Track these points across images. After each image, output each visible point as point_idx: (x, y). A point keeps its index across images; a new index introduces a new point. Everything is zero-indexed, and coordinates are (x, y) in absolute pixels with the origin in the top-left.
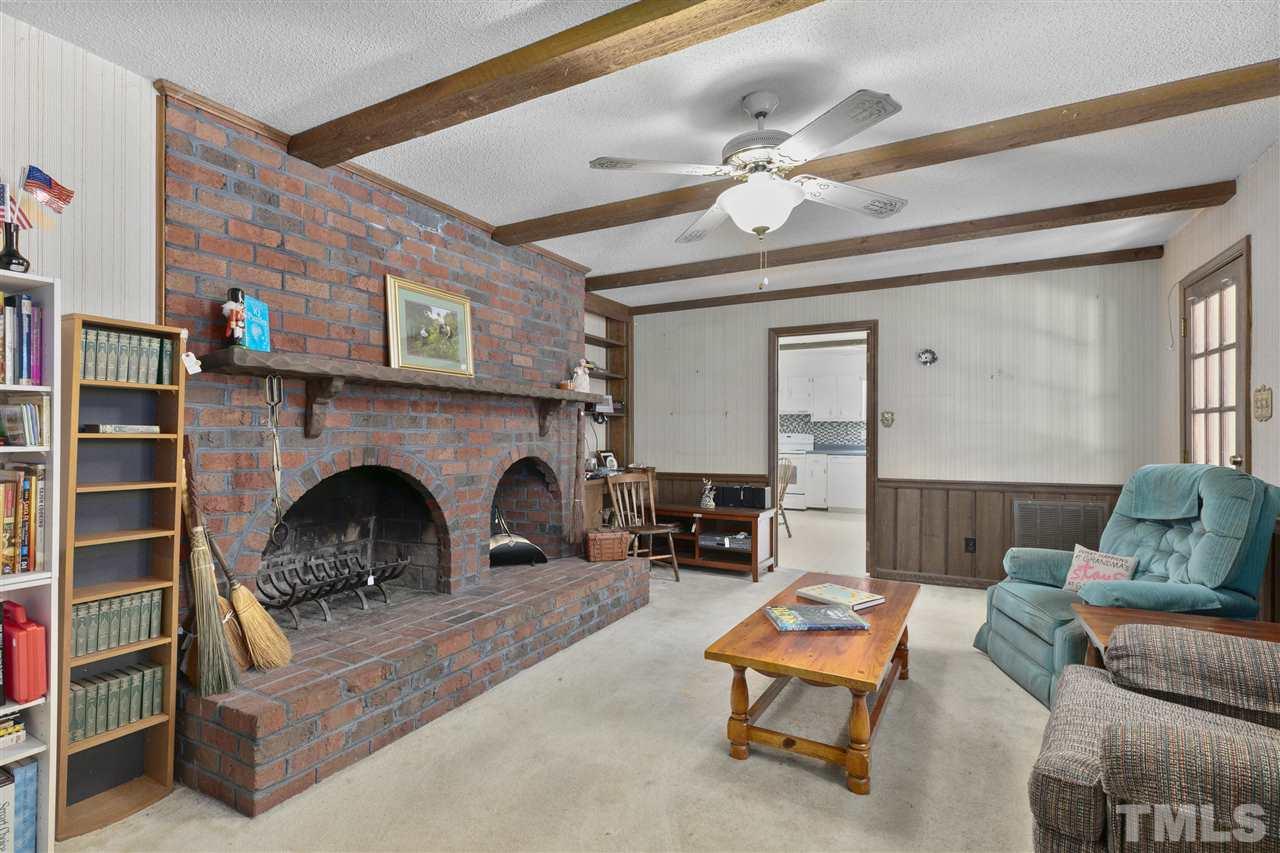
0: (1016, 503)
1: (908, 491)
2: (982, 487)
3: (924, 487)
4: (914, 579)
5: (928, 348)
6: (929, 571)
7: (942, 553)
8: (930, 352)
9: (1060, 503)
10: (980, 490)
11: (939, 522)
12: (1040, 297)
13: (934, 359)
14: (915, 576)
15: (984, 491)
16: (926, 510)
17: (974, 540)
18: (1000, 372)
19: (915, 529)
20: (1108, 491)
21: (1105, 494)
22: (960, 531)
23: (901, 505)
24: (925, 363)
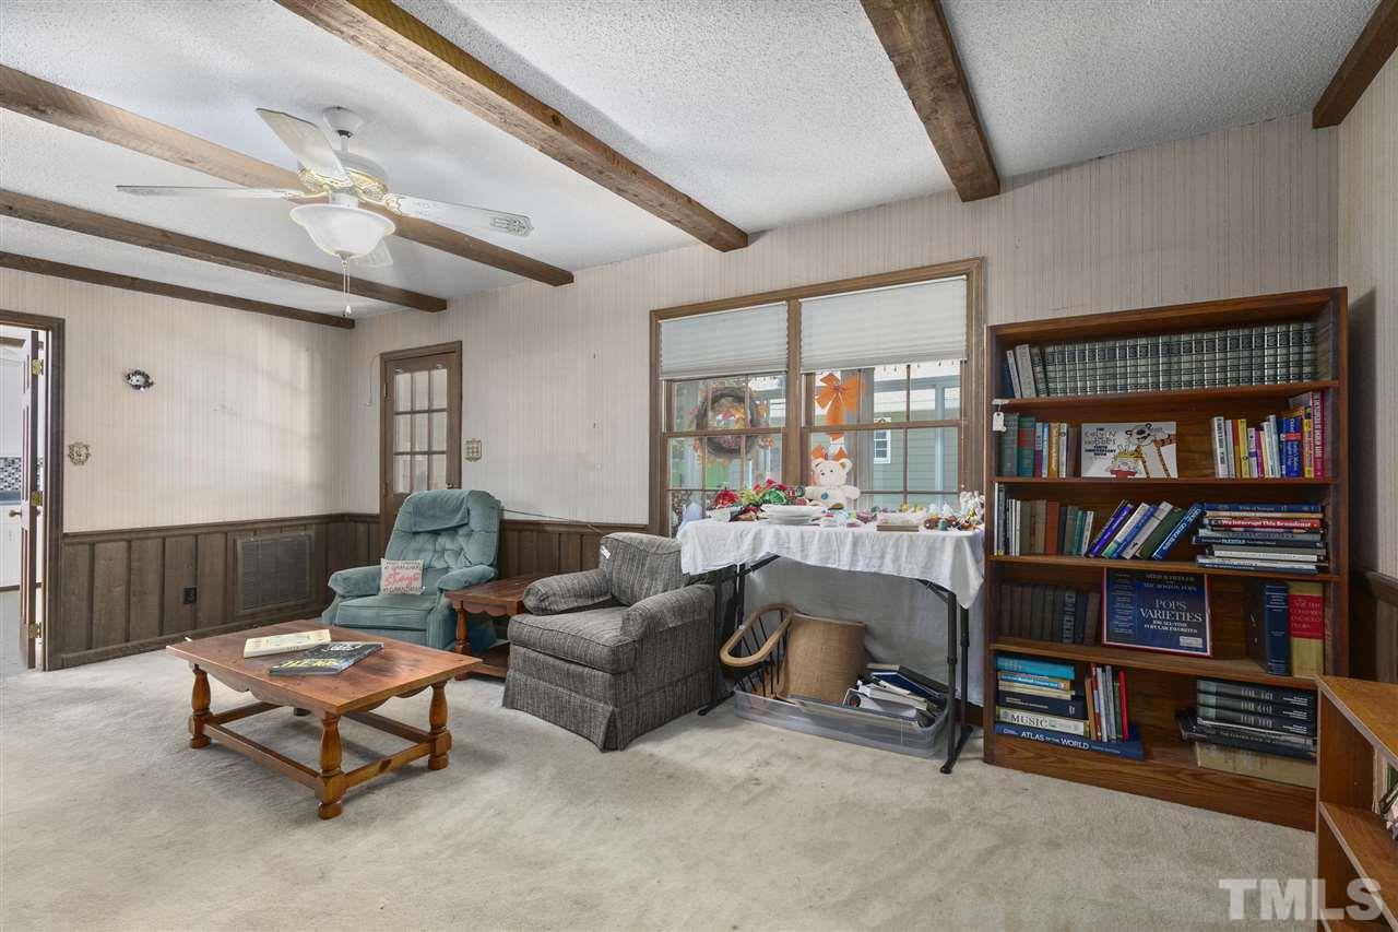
0: (239, 542)
1: (109, 545)
2: (205, 530)
3: (130, 539)
4: (120, 653)
5: (142, 370)
6: (139, 638)
7: (156, 611)
8: (143, 374)
9: (276, 536)
10: (201, 533)
11: (152, 578)
12: (261, 338)
13: (148, 384)
14: (120, 649)
15: (210, 533)
16: (135, 565)
17: (195, 589)
18: (224, 407)
19: (120, 590)
20: (316, 521)
21: (311, 524)
22: (179, 581)
23: (100, 565)
24: (137, 387)
